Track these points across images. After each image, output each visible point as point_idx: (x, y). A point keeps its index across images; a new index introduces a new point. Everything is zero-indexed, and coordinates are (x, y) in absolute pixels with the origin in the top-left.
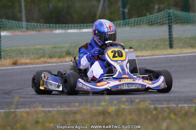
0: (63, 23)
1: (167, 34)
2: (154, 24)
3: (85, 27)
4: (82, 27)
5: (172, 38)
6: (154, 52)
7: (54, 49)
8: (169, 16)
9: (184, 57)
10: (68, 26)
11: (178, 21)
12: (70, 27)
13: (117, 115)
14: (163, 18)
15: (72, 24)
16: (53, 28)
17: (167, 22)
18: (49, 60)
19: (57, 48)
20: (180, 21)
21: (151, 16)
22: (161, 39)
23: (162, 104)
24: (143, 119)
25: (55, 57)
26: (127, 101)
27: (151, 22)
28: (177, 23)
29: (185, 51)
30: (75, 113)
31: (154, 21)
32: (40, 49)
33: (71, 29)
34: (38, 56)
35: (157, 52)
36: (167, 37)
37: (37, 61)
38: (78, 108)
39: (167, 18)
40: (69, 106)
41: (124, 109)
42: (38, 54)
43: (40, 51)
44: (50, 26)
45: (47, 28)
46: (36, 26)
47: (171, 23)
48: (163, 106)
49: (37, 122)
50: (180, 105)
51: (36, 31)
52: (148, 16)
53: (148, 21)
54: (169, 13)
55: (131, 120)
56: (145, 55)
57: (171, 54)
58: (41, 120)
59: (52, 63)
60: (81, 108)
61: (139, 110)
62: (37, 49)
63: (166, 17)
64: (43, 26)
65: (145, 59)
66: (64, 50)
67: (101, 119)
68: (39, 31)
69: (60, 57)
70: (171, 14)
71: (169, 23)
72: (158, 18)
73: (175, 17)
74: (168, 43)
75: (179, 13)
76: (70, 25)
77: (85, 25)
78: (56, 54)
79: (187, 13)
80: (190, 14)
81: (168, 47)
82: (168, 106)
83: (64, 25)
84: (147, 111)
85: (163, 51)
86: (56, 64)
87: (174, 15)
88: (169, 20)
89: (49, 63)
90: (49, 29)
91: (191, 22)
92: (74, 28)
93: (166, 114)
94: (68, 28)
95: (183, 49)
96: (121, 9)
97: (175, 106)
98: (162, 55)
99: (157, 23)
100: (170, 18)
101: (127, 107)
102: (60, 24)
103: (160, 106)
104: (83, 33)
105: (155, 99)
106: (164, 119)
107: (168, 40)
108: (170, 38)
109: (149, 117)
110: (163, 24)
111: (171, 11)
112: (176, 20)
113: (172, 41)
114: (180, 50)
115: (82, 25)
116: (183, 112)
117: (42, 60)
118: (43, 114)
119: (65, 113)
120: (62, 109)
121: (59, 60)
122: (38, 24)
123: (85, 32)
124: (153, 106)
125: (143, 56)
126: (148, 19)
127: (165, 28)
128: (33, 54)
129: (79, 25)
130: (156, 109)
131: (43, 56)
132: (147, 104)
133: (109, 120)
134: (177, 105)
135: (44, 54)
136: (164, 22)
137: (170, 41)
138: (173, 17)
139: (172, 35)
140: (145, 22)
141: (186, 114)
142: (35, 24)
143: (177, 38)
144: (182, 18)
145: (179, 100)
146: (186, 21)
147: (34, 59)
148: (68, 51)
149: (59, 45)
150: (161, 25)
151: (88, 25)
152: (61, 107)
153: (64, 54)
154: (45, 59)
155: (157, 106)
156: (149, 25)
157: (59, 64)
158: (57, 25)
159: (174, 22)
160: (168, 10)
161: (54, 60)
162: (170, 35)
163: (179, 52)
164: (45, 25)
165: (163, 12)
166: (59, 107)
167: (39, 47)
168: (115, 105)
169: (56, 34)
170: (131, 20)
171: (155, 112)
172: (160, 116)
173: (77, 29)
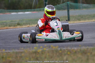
0: (16, 9)
1: (67, 14)
2: (60, 9)
3: (26, 11)
4: (25, 11)
5: (69, 16)
7: (12, 22)
8: (67, 5)
9: (75, 25)
10: (18, 11)
11: (72, 8)
12: (19, 11)
13: (42, 53)
14: (65, 6)
15: (20, 9)
16: (11, 12)
18: (9, 28)
19: (13, 21)
20: (73, 8)
21: (59, 5)
22: (64, 17)
23: (64, 48)
24: (55, 55)
25: (12, 26)
26: (47, 47)
27: (59, 8)
28: (71, 9)
29: (76, 22)
30: (22, 53)
31: (60, 8)
32: (5, 22)
33: (20, 12)
34: (4, 26)
36: (67, 15)
37: (3, 28)
38: (23, 51)
40: (18, 50)
41: (46, 50)
42: (3, 25)
43: (5, 23)
44: (9, 11)
45: (8, 12)
46: (2, 11)
47: (69, 8)
48: (64, 49)
49: (3, 57)
50: (73, 48)
51: (2, 13)
52: (58, 5)
53: (57, 8)
54: (68, 4)
55: (49, 55)
58: (5, 56)
59: (11, 29)
60: (24, 50)
61: (53, 51)
62: (3, 22)
63: (66, 6)
64: (6, 11)
66: (17, 22)
67: (34, 55)
68: (4, 13)
69: (14, 26)
70: (69, 4)
71: (68, 9)
72: (62, 6)
73: (71, 6)
75: (72, 4)
76: (19, 10)
77: (27, 10)
78: (12, 25)
79: (76, 4)
80: (78, 4)
82: (67, 49)
83: (16, 10)
84: (57, 51)
86: (12, 29)
87: (70, 5)
88: (67, 7)
89: (9, 29)
90: (9, 12)
91: (78, 8)
92: (21, 12)
93: (66, 53)
94: (18, 12)
95: (74, 21)
96: (44, 2)
97: (70, 48)
99: (62, 9)
100: (68, 6)
101: (47, 49)
102: (14, 10)
103: (63, 49)
104: (25, 14)
105: (61, 45)
106: (65, 55)
107: (67, 17)
108: (68, 16)
110: (65, 9)
111: (69, 3)
112: (71, 7)
113: (69, 17)
114: (73, 22)
115: (25, 10)
116: (74, 51)
117: (6, 27)
118: (5, 53)
119: (17, 53)
120: (15, 51)
121: (14, 27)
122: (4, 10)
123: (27, 14)
124: (59, 49)
126: (57, 7)
127: (66, 11)
128: (1, 24)
129: (23, 10)
130: (61, 50)
131: (6, 26)
132: (57, 48)
133: (38, 56)
134: (71, 48)
135: (7, 25)
136: (65, 8)
137: (68, 18)
138: (69, 6)
139: (69, 14)
141: (76, 52)
142: (2, 10)
143: (72, 16)
144: (74, 6)
145: (72, 46)
146: (76, 8)
147: (2, 27)
148: (18, 23)
149: (14, 20)
150: (63, 9)
151: (28, 10)
152: (15, 50)
153: (16, 24)
154: (7, 27)
155: (62, 49)
156: (58, 10)
157: (14, 29)
158: (13, 10)
159: (70, 8)
160: (67, 2)
161: (12, 27)
162: (68, 15)
163: (73, 23)
164: (7, 10)
165: (65, 3)
166: (13, 50)
167: (4, 21)
168: (41, 49)
169: (12, 15)
171: (60, 52)
172: (63, 54)
173: (23, 12)
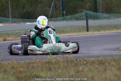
5: (88, 26)
6: (78, 34)
8: (86, 15)
13: (56, 63)
14: (83, 16)
20: (92, 17)
21: (77, 14)
24: (70, 65)
35: (80, 33)
39: (85, 16)
47: (88, 18)
53: (75, 17)
54: (86, 13)
55: (63, 65)
56: (74, 35)
57: (87, 35)
61: (68, 61)
65: (74, 37)
70: (88, 14)
72: (80, 15)
73: (90, 15)
74: (86, 29)
79: (96, 13)
81: (86, 31)
85: (83, 33)
87: (89, 14)
88: (86, 16)
96: (62, 12)
98: (83, 35)
100: (87, 15)
106: (81, 65)
107: (86, 27)
108: (87, 26)
109: (73, 64)
110: (83, 19)
111: (88, 12)
112: (90, 17)
113: (88, 28)
116: (91, 61)
124: (75, 59)
125: (73, 36)
133: (51, 66)
134: (88, 59)
137: (87, 28)
139: (88, 24)
140: (73, 18)
141: (92, 62)
146: (95, 17)
147: (15, 38)
160: (86, 11)
165: (83, 12)
170: (66, 17)
171: (76, 62)
172: (79, 64)
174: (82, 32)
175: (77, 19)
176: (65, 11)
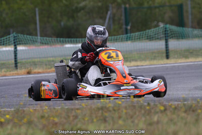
2: (153, 37)
5: (168, 50)
6: (152, 62)
8: (165, 31)
14: (160, 33)
16: (63, 42)
17: (164, 35)
20: (176, 35)
21: (150, 31)
24: (138, 113)
27: (150, 36)
28: (172, 37)
31: (153, 35)
35: (155, 62)
39: (164, 33)
47: (168, 36)
52: (147, 31)
53: (147, 36)
54: (166, 28)
55: (126, 113)
56: (144, 64)
57: (167, 64)
61: (134, 106)
65: (144, 69)
70: (168, 29)
71: (166, 37)
72: (156, 32)
73: (171, 32)
74: (165, 55)
75: (174, 28)
79: (181, 28)
80: (184, 29)
81: (165, 58)
87: (170, 29)
88: (165, 34)
96: (124, 27)
98: (159, 65)
99: (155, 37)
100: (167, 32)
106: (156, 113)
107: (165, 52)
108: (166, 50)
109: (143, 112)
111: (167, 26)
112: (172, 34)
113: (169, 52)
116: (173, 107)
125: (142, 66)
130: (149, 104)
136: (161, 36)
137: (167, 53)
138: (169, 32)
139: (168, 47)
140: (144, 36)
141: (176, 108)
146: (180, 35)
150: (158, 38)
159: (170, 36)
165: (160, 27)
170: (132, 34)
171: (148, 108)
172: (153, 111)
174: (159, 60)
175: (150, 38)
176: (130, 24)
